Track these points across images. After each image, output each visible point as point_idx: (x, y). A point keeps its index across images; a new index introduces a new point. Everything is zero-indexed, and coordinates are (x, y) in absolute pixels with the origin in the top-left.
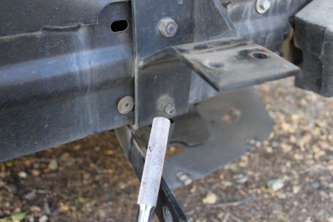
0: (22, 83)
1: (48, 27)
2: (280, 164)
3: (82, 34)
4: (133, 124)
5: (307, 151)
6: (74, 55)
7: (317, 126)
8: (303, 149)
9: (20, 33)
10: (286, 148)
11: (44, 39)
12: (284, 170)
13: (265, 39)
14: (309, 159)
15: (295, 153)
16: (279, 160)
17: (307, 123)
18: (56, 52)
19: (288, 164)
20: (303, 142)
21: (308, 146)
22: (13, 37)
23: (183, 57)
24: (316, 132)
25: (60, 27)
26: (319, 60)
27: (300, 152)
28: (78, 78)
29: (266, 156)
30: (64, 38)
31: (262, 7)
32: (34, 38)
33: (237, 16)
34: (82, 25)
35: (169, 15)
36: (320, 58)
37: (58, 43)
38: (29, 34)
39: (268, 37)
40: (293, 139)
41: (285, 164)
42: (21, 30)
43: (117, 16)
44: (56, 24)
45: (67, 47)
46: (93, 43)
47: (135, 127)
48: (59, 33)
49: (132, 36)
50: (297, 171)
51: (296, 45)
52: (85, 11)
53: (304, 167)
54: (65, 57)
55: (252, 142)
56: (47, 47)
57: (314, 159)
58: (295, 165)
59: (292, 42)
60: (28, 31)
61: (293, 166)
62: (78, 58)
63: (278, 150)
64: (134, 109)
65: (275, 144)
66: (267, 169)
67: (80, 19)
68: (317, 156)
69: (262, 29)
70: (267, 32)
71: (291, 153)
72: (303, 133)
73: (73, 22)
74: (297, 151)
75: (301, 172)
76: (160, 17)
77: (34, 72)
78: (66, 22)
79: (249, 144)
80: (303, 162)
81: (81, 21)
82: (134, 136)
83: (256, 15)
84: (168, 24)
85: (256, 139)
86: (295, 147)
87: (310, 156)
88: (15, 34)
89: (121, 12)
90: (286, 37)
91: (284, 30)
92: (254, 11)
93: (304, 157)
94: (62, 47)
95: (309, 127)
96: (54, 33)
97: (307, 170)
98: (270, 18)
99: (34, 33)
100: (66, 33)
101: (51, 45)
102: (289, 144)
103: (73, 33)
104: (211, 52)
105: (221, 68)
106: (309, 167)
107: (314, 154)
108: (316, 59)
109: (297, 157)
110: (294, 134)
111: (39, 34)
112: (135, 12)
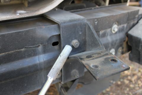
0: (16, 70)
1: (26, 47)
2: (124, 89)
3: (40, 48)
4: (62, 81)
5: (136, 83)
6: (37, 57)
7: (139, 71)
8: (134, 82)
9: (15, 50)
10: (127, 82)
11: (25, 51)
12: (126, 92)
13: (116, 43)
14: (136, 87)
15: (130, 84)
16: (123, 87)
17: (135, 70)
18: (30, 56)
19: (128, 89)
20: (134, 79)
21: (136, 81)
22: (13, 52)
23: (82, 62)
24: (139, 74)
25: (32, 47)
26: (139, 51)
27: (133, 84)
28: (39, 66)
29: (118, 86)
30: (33, 50)
31: (114, 31)
32: (21, 52)
33: (104, 35)
34: (41, 45)
35: (76, 38)
36: (139, 50)
37: (31, 52)
38: (19, 50)
39: (117, 42)
40: (129, 78)
41: (126, 89)
42: (16, 49)
43: (54, 40)
44: (30, 46)
45: (34, 53)
46: (45, 51)
47: (62, 83)
48: (31, 49)
49: (61, 47)
50: (132, 92)
51: (129, 44)
52: (42, 39)
53: (135, 91)
54: (34, 57)
55: (112, 82)
56: (26, 54)
57: (139, 87)
58: (131, 90)
59: (127, 43)
60: (18, 49)
61: (130, 90)
62: (39, 58)
63: (123, 83)
64: (61, 76)
65: (122, 80)
66: (119, 91)
67: (40, 43)
68: (140, 85)
69: (114, 39)
70: (117, 40)
71: (129, 84)
72: (134, 75)
73: (37, 44)
74: (131, 83)
75: (134, 93)
76: (72, 40)
77: (21, 65)
78: (34, 45)
79: (110, 83)
80: (134, 88)
81: (40, 44)
82: (62, 87)
83: (111, 34)
84: (75, 43)
85: (113, 80)
86: (130, 81)
87: (137, 85)
88: (14, 50)
89: (56, 39)
90: (124, 41)
91: (124, 38)
92: (111, 32)
93: (135, 86)
94: (32, 54)
95: (136, 72)
96: (29, 49)
97: (136, 92)
98: (118, 35)
99: (21, 50)
100: (34, 49)
101: (28, 53)
102: (128, 80)
103: (37, 48)
104: (93, 59)
105: (97, 68)
106: (137, 90)
107: (139, 84)
108: (137, 50)
109: (132, 86)
110: (130, 75)
111: (23, 50)
112: (62, 39)
